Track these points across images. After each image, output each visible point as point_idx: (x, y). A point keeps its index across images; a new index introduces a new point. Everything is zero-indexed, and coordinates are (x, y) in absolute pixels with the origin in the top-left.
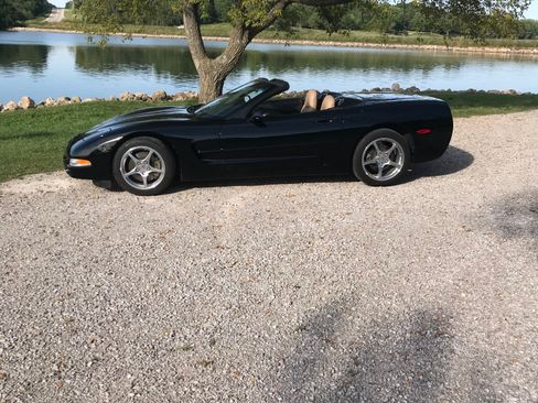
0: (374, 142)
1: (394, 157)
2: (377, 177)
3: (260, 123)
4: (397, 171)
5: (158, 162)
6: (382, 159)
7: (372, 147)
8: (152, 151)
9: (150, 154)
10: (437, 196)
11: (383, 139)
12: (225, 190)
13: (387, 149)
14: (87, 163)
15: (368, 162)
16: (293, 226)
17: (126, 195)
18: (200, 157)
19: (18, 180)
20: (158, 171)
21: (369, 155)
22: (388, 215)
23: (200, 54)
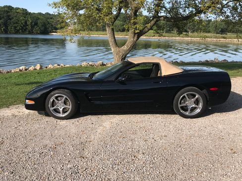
0: (185, 94)
1: (197, 102)
2: (187, 113)
3: (122, 83)
4: (198, 111)
5: (68, 102)
6: (190, 103)
7: (184, 97)
8: (65, 97)
9: (64, 98)
10: (220, 127)
11: (191, 93)
12: (104, 117)
13: (193, 98)
14: (33, 103)
15: (182, 105)
16: (130, 143)
17: (52, 119)
18: (90, 100)
19: (6, 109)
20: (68, 107)
21: (182, 101)
22: (188, 138)
23: (114, 45)
